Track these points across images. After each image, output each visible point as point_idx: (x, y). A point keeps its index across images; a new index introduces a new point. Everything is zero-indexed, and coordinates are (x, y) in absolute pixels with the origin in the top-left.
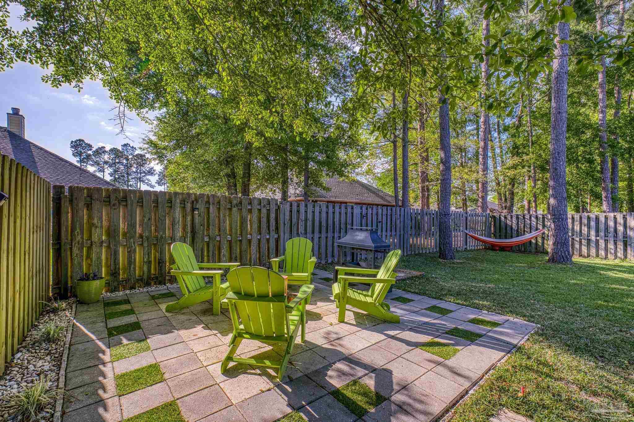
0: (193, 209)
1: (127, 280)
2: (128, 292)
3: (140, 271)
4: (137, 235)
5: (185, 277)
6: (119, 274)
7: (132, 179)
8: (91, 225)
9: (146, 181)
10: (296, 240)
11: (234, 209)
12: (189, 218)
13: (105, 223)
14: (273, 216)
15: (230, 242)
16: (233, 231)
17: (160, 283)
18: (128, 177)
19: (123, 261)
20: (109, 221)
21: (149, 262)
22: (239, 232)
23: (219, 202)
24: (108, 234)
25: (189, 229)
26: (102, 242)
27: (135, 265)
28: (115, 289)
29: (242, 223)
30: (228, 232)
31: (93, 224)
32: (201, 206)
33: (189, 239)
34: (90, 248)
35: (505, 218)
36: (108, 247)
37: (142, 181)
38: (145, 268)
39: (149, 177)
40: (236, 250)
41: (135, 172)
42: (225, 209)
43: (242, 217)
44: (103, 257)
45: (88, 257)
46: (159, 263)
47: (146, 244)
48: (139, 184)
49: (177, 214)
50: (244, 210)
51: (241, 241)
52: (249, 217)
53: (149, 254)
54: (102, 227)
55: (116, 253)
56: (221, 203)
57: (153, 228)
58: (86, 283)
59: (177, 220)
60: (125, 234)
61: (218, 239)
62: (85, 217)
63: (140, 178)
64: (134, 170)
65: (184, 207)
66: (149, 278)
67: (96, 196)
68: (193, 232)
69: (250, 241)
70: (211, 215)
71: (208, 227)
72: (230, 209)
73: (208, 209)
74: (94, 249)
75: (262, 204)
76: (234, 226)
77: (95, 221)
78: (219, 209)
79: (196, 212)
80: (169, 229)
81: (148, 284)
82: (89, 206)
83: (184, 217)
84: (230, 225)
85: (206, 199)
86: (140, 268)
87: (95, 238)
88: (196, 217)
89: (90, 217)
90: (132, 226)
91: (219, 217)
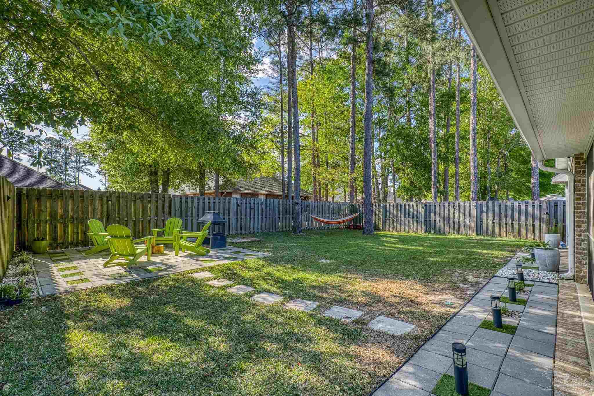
0: (108, 201)
1: (63, 243)
2: (63, 249)
3: (71, 238)
4: (70, 216)
5: (96, 236)
6: (58, 239)
7: (70, 168)
8: (40, 211)
9: (86, 171)
10: (173, 219)
11: (138, 201)
12: (105, 206)
13: (49, 210)
14: (167, 205)
15: (135, 221)
16: (137, 214)
17: (85, 246)
18: (65, 166)
19: (61, 233)
20: (52, 208)
21: (78, 233)
22: (141, 215)
23: (126, 197)
24: (51, 216)
25: (105, 213)
26: (47, 221)
27: (68, 234)
28: (56, 248)
29: (143, 210)
30: (133, 215)
31: (41, 210)
32: (114, 199)
33: (105, 220)
34: (39, 224)
35: (359, 206)
36: (51, 223)
37: (81, 170)
38: (75, 236)
39: (88, 167)
40: (139, 227)
41: (73, 162)
42: (131, 201)
43: (143, 206)
44: (48, 229)
45: (38, 229)
46: (84, 233)
47: (75, 222)
48: (77, 174)
49: (97, 204)
50: (145, 201)
51: (142, 221)
52: (149, 206)
53: (78, 228)
54: (47, 212)
55: (56, 227)
56: (128, 197)
57: (80, 212)
58: (37, 243)
59: (97, 208)
60: (62, 217)
61: (126, 219)
62: (36, 206)
63: (79, 168)
64: (73, 159)
65: (102, 200)
66: (77, 243)
67: (43, 194)
68: (108, 214)
69: (149, 221)
70: (121, 205)
71: (119, 212)
72: (135, 201)
73: (119, 201)
74: (42, 224)
75: (159, 198)
76: (137, 212)
77: (43, 208)
78: (126, 201)
79: (110, 203)
80: (91, 213)
81: (77, 246)
82: (38, 199)
83: (102, 205)
84: (135, 210)
85: (117, 195)
86: (71, 236)
87: (42, 218)
88: (110, 206)
89: (39, 206)
90: (66, 211)
91: (127, 206)
